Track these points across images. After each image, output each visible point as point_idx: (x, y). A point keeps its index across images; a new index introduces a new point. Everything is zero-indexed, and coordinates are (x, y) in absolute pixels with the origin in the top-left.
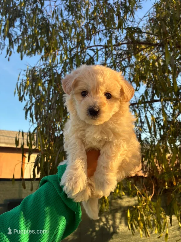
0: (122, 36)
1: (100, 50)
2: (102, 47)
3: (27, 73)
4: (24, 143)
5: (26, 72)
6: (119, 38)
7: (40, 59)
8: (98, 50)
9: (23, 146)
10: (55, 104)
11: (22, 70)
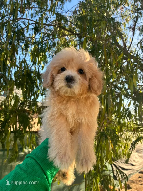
0: (52, 19)
1: (31, 24)
2: (34, 22)
6: (49, 19)
8: (29, 24)
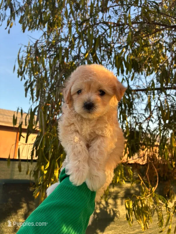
3: (28, 49)
4: (22, 123)
5: (26, 48)
7: (42, 36)
9: (21, 125)
10: (60, 81)
11: (22, 45)
